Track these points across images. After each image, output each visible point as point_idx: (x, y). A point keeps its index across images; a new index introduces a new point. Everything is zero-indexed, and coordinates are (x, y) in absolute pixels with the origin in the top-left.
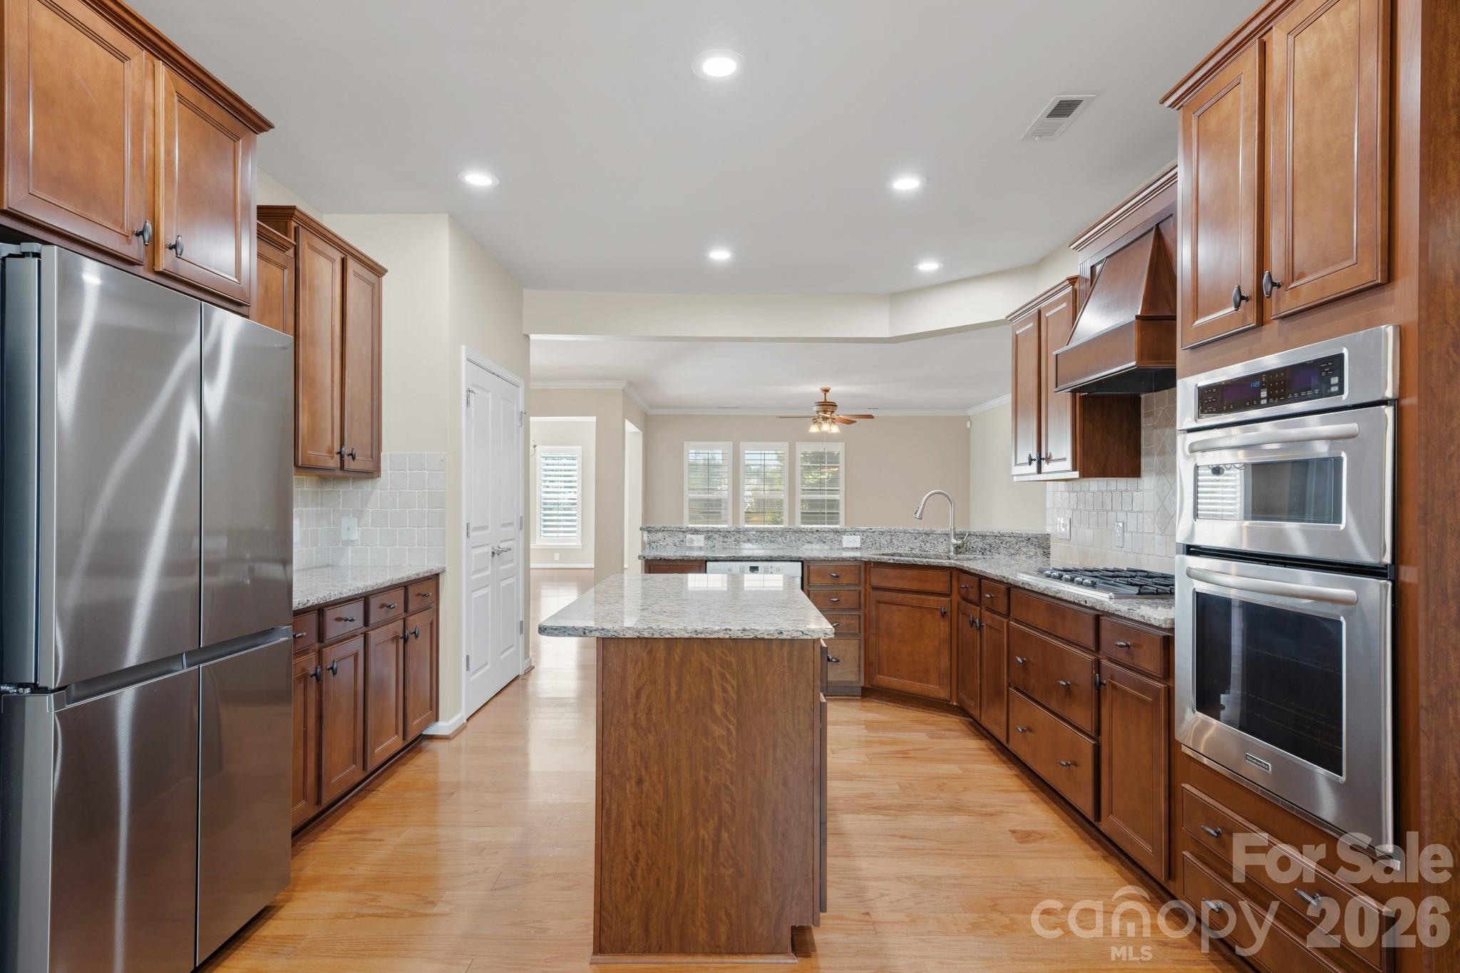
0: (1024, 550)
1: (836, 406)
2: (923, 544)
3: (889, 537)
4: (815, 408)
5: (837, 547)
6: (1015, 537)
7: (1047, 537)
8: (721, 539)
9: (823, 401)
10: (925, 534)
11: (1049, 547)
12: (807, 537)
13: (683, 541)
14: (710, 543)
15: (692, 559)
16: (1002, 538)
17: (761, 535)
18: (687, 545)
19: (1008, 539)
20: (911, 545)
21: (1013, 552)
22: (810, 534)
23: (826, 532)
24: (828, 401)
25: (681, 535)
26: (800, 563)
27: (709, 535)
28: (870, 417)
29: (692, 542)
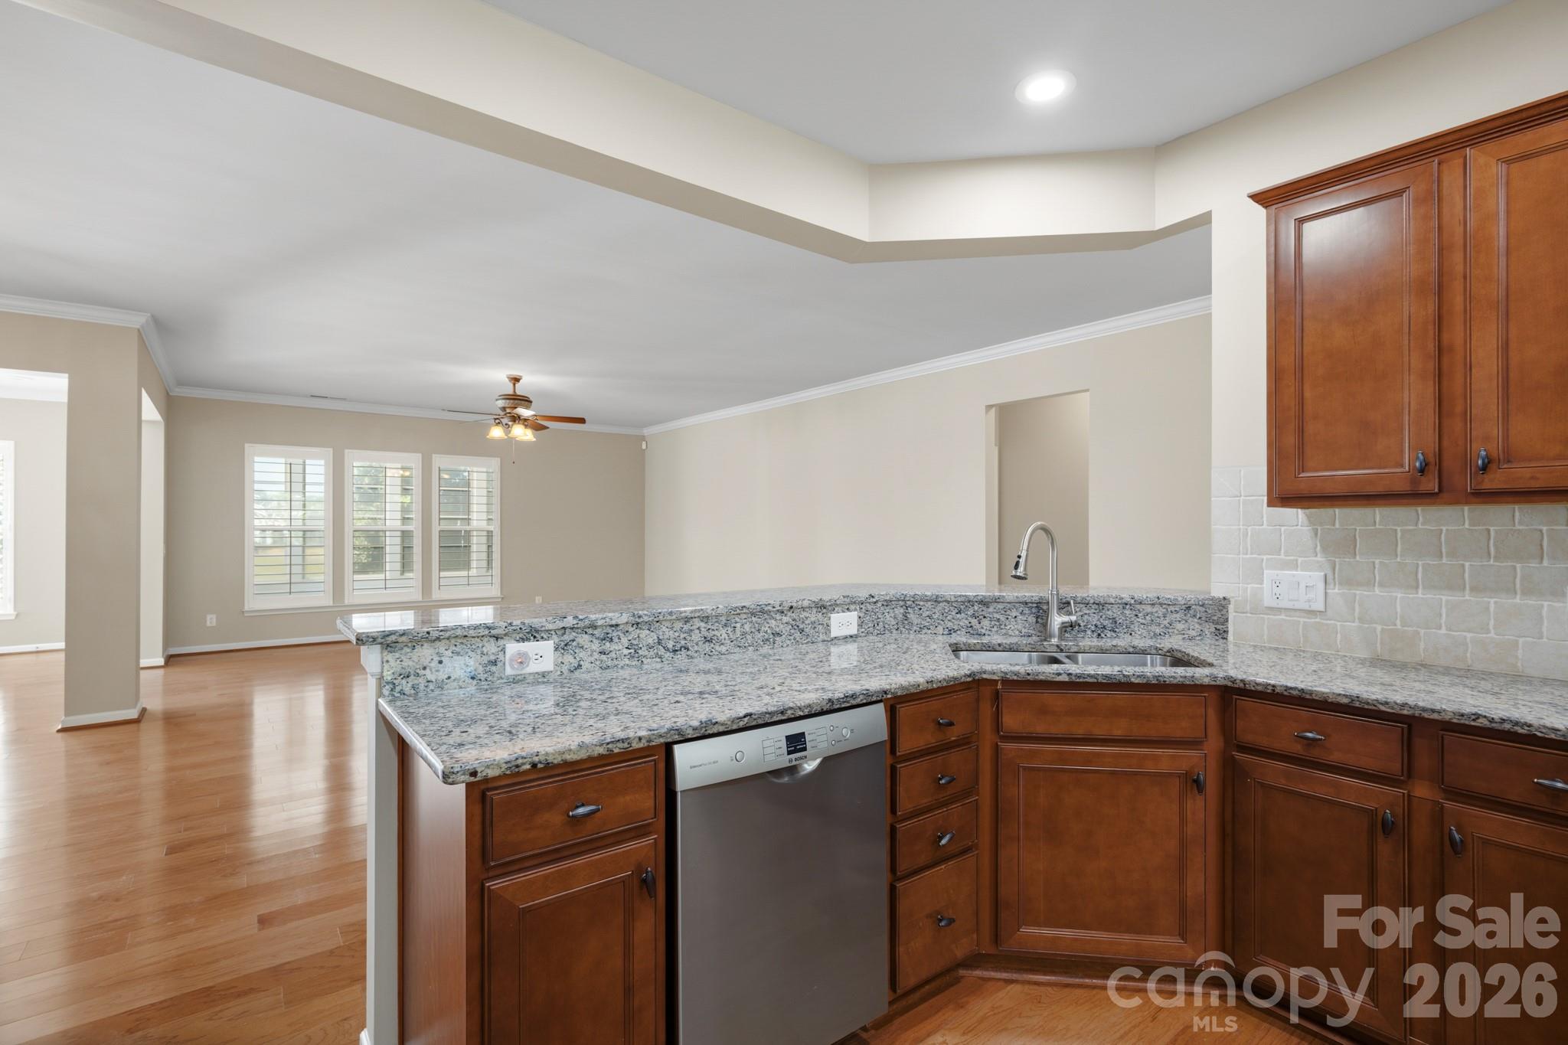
0: (1180, 626)
1: (531, 402)
2: (974, 622)
3: (900, 611)
5: (822, 637)
6: (1161, 604)
7: (1222, 604)
8: (596, 646)
9: (511, 392)
11: (1227, 620)
12: (773, 623)
13: (494, 663)
14: (569, 659)
16: (1138, 606)
17: (686, 627)
18: (509, 671)
19: (1149, 609)
20: (949, 625)
21: (1158, 631)
22: (778, 616)
23: (803, 609)
24: (518, 393)
25: (491, 647)
27: (567, 638)
29: (522, 660)
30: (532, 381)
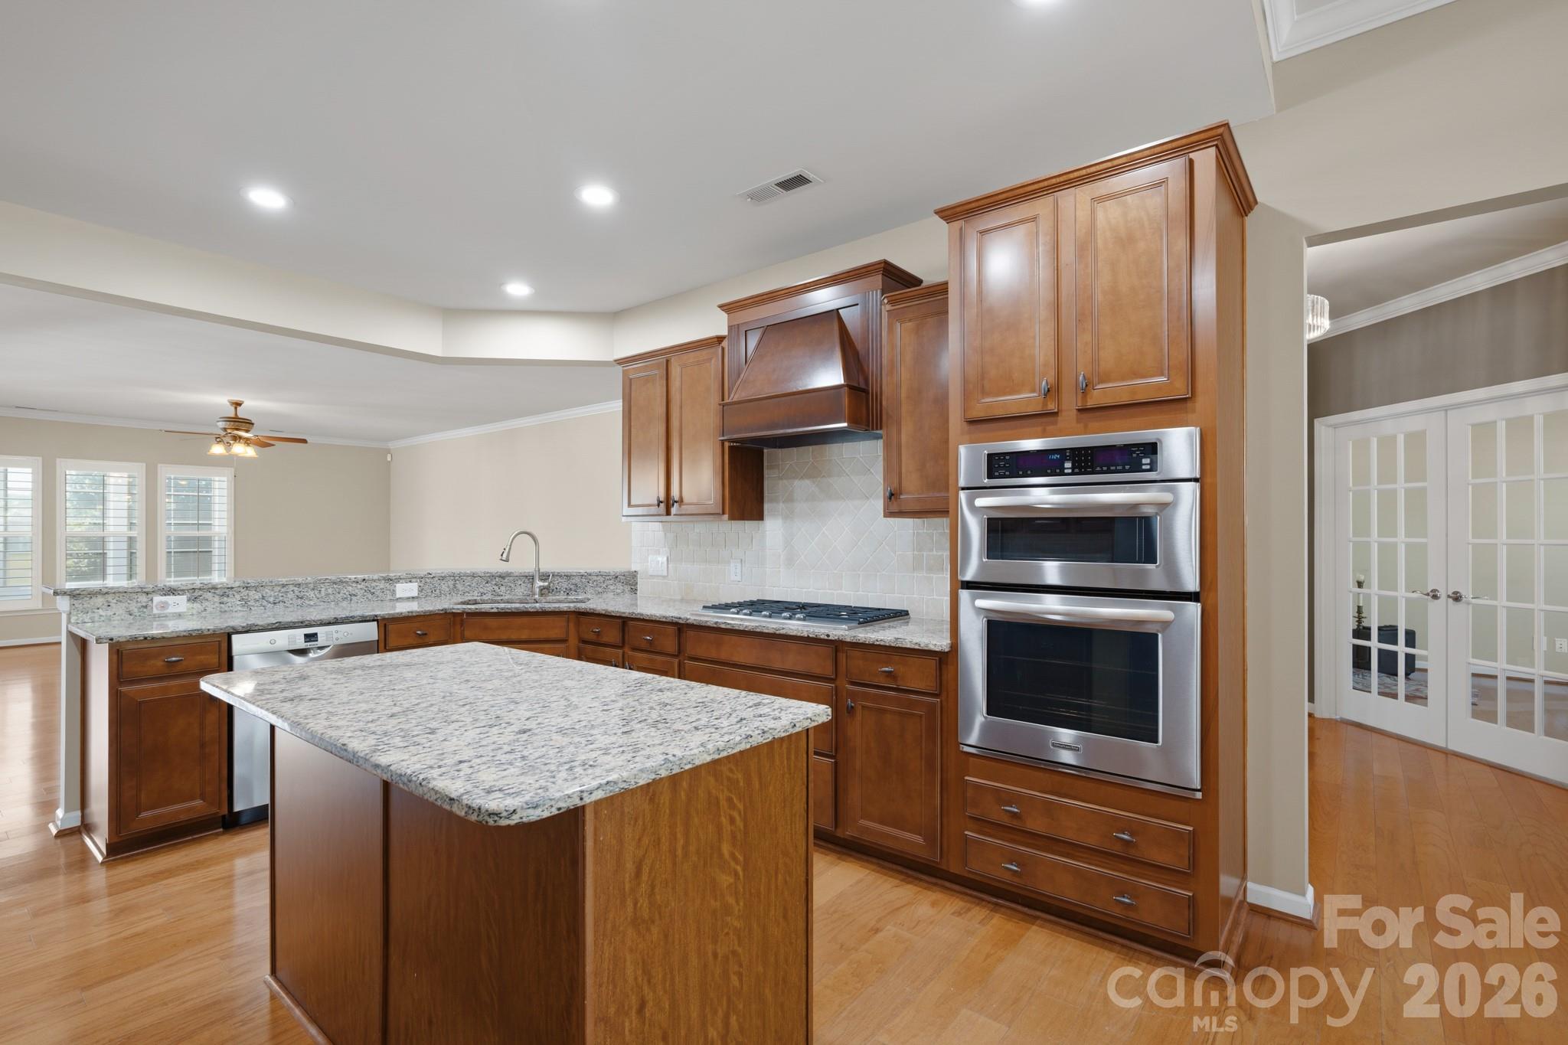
0: (612, 587)
1: (253, 424)
2: (496, 588)
3: (451, 583)
4: (221, 425)
5: (389, 597)
6: (602, 576)
7: (634, 575)
8: (217, 599)
9: (233, 415)
10: (500, 576)
11: (637, 583)
12: (350, 588)
13: (146, 607)
14: (197, 605)
15: (206, 633)
16: (589, 577)
17: (283, 590)
18: (155, 611)
19: (595, 578)
20: (482, 590)
21: (600, 590)
22: (354, 585)
23: (375, 581)
24: (240, 415)
25: (143, 599)
26: (376, 623)
27: (196, 594)
28: (304, 441)
29: (164, 606)
30: (253, 405)
